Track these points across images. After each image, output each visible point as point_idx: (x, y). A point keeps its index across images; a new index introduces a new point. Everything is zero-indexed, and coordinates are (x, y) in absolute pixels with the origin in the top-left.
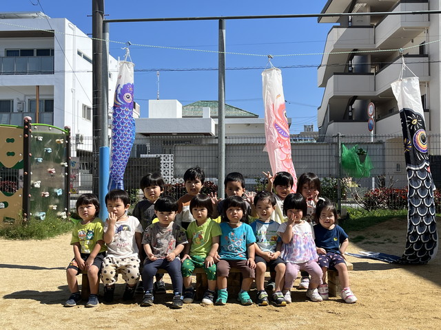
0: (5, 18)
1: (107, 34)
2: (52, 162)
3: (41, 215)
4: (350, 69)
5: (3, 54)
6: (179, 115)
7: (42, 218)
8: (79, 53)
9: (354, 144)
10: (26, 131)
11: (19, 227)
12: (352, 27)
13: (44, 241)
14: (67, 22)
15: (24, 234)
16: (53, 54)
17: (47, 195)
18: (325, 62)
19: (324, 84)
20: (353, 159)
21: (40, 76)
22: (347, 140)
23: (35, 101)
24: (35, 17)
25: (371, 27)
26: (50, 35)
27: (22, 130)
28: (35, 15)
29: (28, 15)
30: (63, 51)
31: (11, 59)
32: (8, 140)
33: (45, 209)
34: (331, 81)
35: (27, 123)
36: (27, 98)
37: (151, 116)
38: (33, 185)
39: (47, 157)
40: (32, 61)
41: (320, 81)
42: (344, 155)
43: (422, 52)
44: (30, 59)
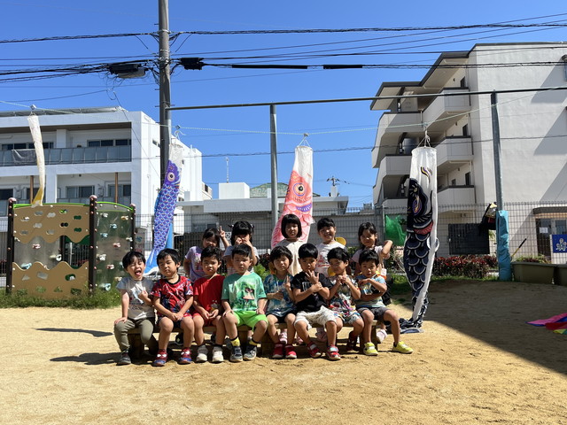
0: (87, 112)
1: (170, 121)
2: (117, 237)
3: (107, 286)
4: (401, 150)
5: (86, 145)
6: (247, 195)
7: (107, 289)
8: (154, 143)
9: (397, 215)
10: (92, 209)
11: (85, 298)
12: (401, 113)
13: (108, 310)
14: (143, 114)
15: (90, 303)
16: (130, 144)
17: (112, 267)
18: (378, 144)
19: (378, 165)
20: (395, 228)
22: (390, 212)
23: (114, 186)
24: (114, 111)
25: (419, 112)
26: (128, 126)
27: (88, 208)
28: (114, 109)
29: (108, 109)
30: (139, 140)
31: (93, 149)
32: (75, 217)
33: (111, 280)
34: (384, 162)
35: (92, 202)
36: (107, 184)
37: (220, 198)
38: (98, 259)
39: (112, 232)
40: (110, 151)
41: (374, 162)
42: (387, 225)
43: (466, 133)
44: (110, 148)
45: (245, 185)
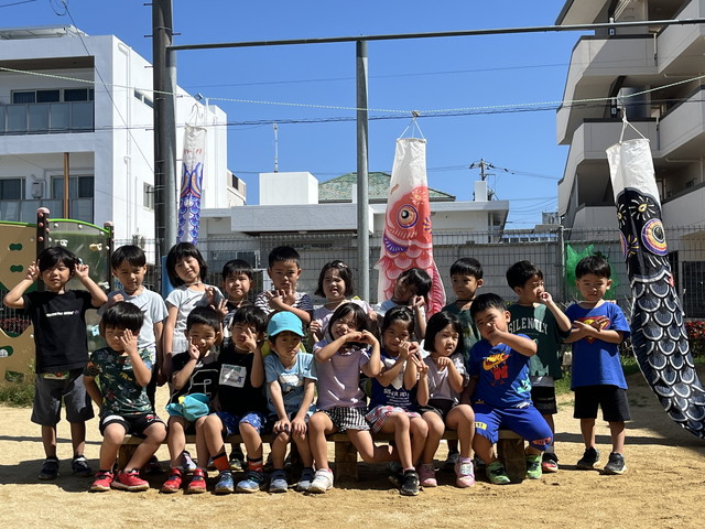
0: (10, 37)
4: (614, 111)
5: (8, 100)
6: (313, 199)
8: (138, 95)
9: (587, 244)
10: (41, 231)
12: (616, 37)
14: (116, 41)
16: (92, 98)
18: (568, 101)
19: (568, 139)
21: (70, 136)
23: (62, 179)
24: (61, 35)
25: (650, 36)
26: (87, 63)
27: (35, 229)
28: (61, 31)
29: (50, 31)
30: (109, 93)
31: (22, 108)
32: (13, 247)
34: (579, 133)
35: (42, 219)
36: (49, 174)
37: (263, 202)
40: (56, 111)
41: (561, 134)
42: (570, 263)
44: (54, 106)
45: (310, 175)
